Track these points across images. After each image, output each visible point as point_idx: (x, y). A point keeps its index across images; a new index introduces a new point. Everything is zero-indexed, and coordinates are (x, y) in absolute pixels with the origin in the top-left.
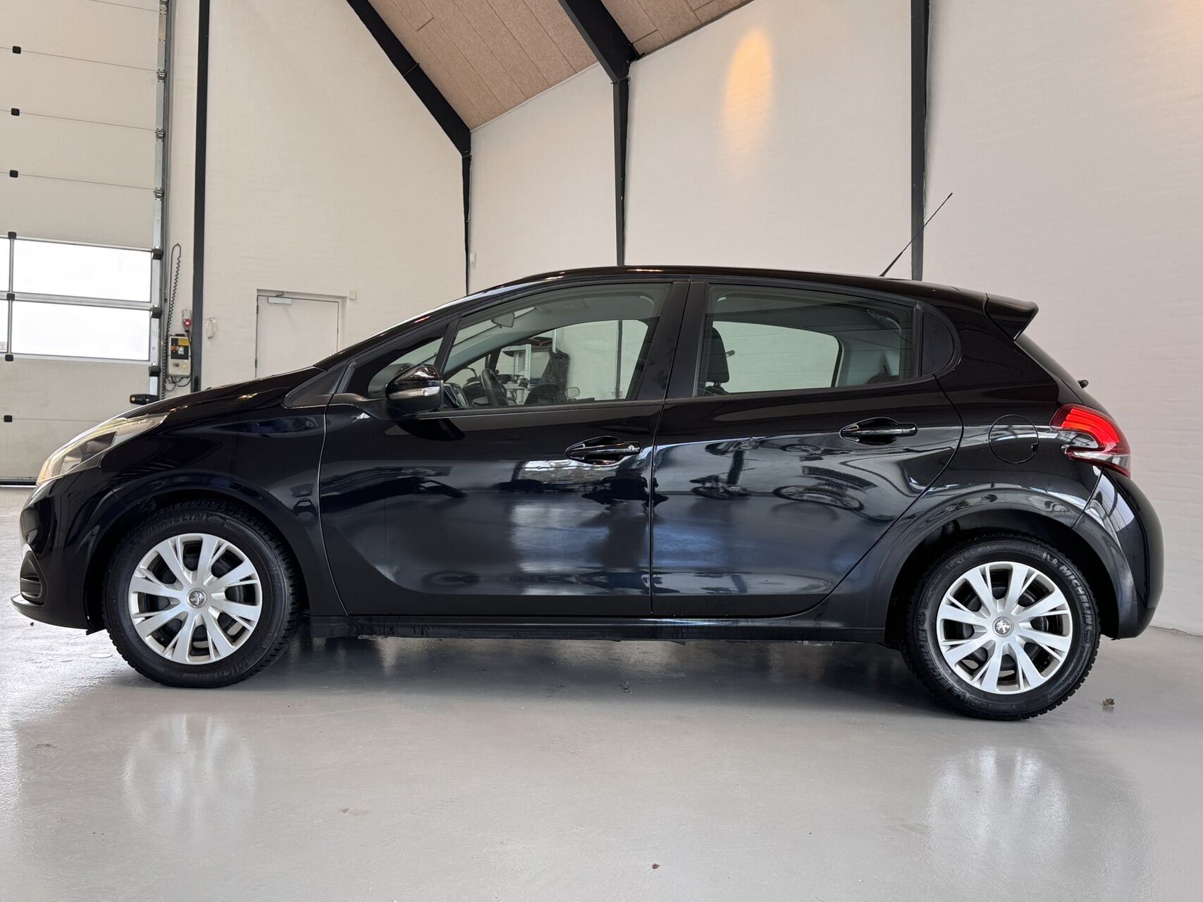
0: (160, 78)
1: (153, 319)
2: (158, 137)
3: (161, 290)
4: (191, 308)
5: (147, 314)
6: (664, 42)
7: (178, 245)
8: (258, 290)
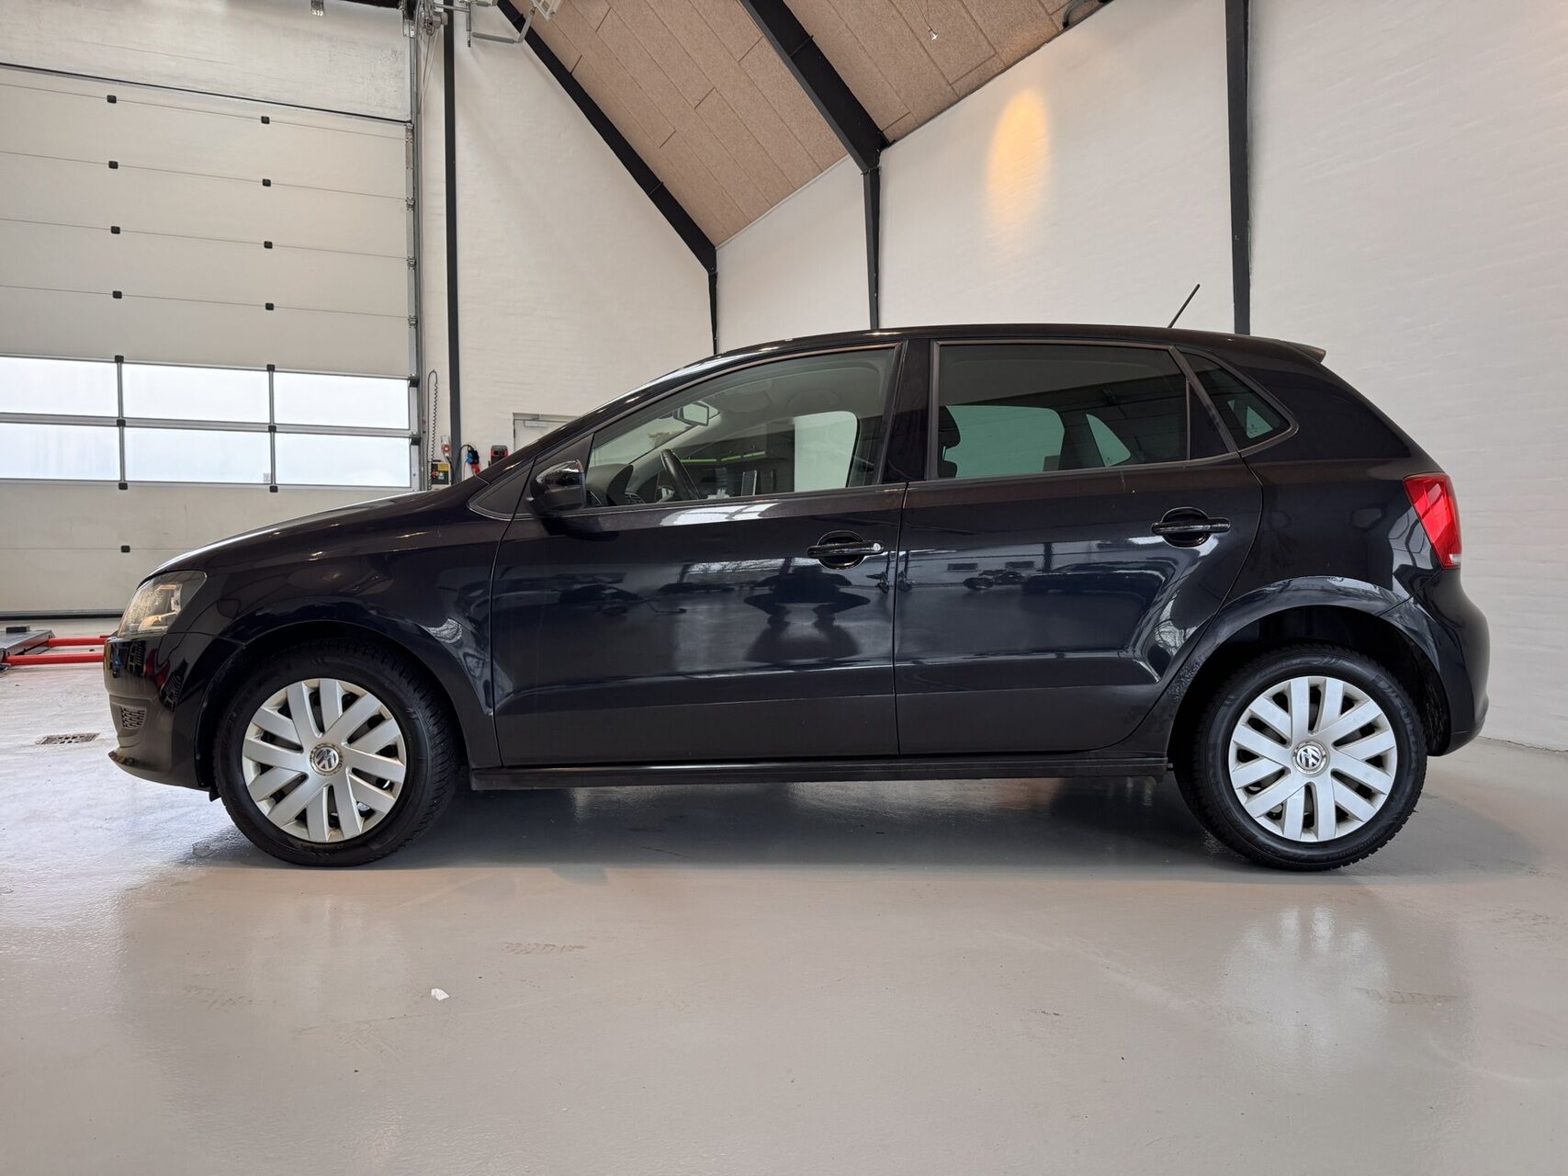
0: (408, 205)
1: (412, 446)
2: (409, 265)
3: (418, 417)
4: (450, 434)
5: (407, 442)
6: (917, 125)
7: (434, 371)
8: (514, 414)
